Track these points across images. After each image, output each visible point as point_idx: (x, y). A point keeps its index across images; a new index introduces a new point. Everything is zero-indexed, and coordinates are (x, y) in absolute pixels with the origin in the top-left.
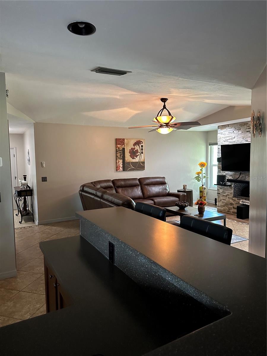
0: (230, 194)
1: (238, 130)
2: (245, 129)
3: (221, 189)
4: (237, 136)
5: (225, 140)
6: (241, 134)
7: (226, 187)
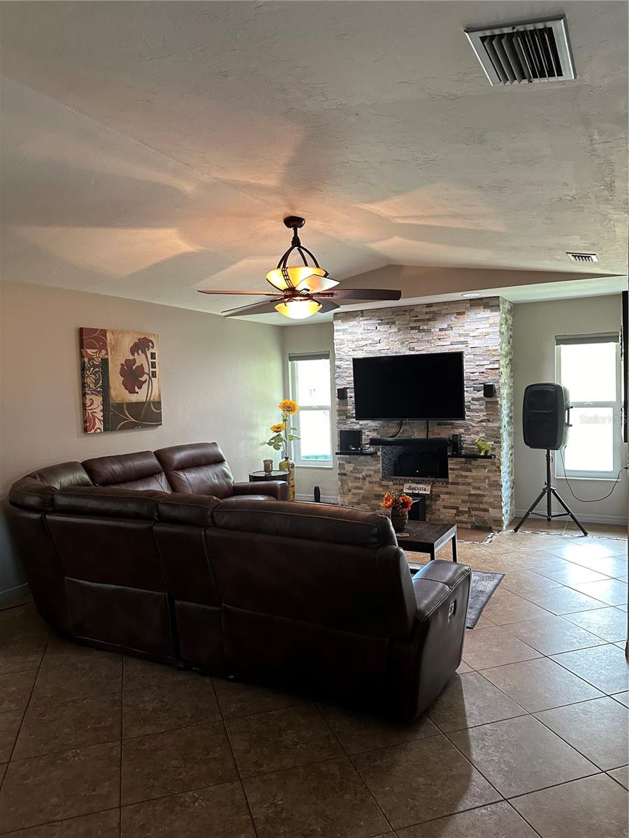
0: (375, 472)
1: (388, 324)
2: (406, 322)
3: (350, 463)
4: (386, 338)
5: (354, 346)
6: (395, 332)
7: (362, 458)
